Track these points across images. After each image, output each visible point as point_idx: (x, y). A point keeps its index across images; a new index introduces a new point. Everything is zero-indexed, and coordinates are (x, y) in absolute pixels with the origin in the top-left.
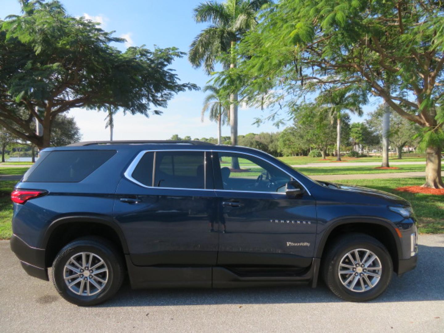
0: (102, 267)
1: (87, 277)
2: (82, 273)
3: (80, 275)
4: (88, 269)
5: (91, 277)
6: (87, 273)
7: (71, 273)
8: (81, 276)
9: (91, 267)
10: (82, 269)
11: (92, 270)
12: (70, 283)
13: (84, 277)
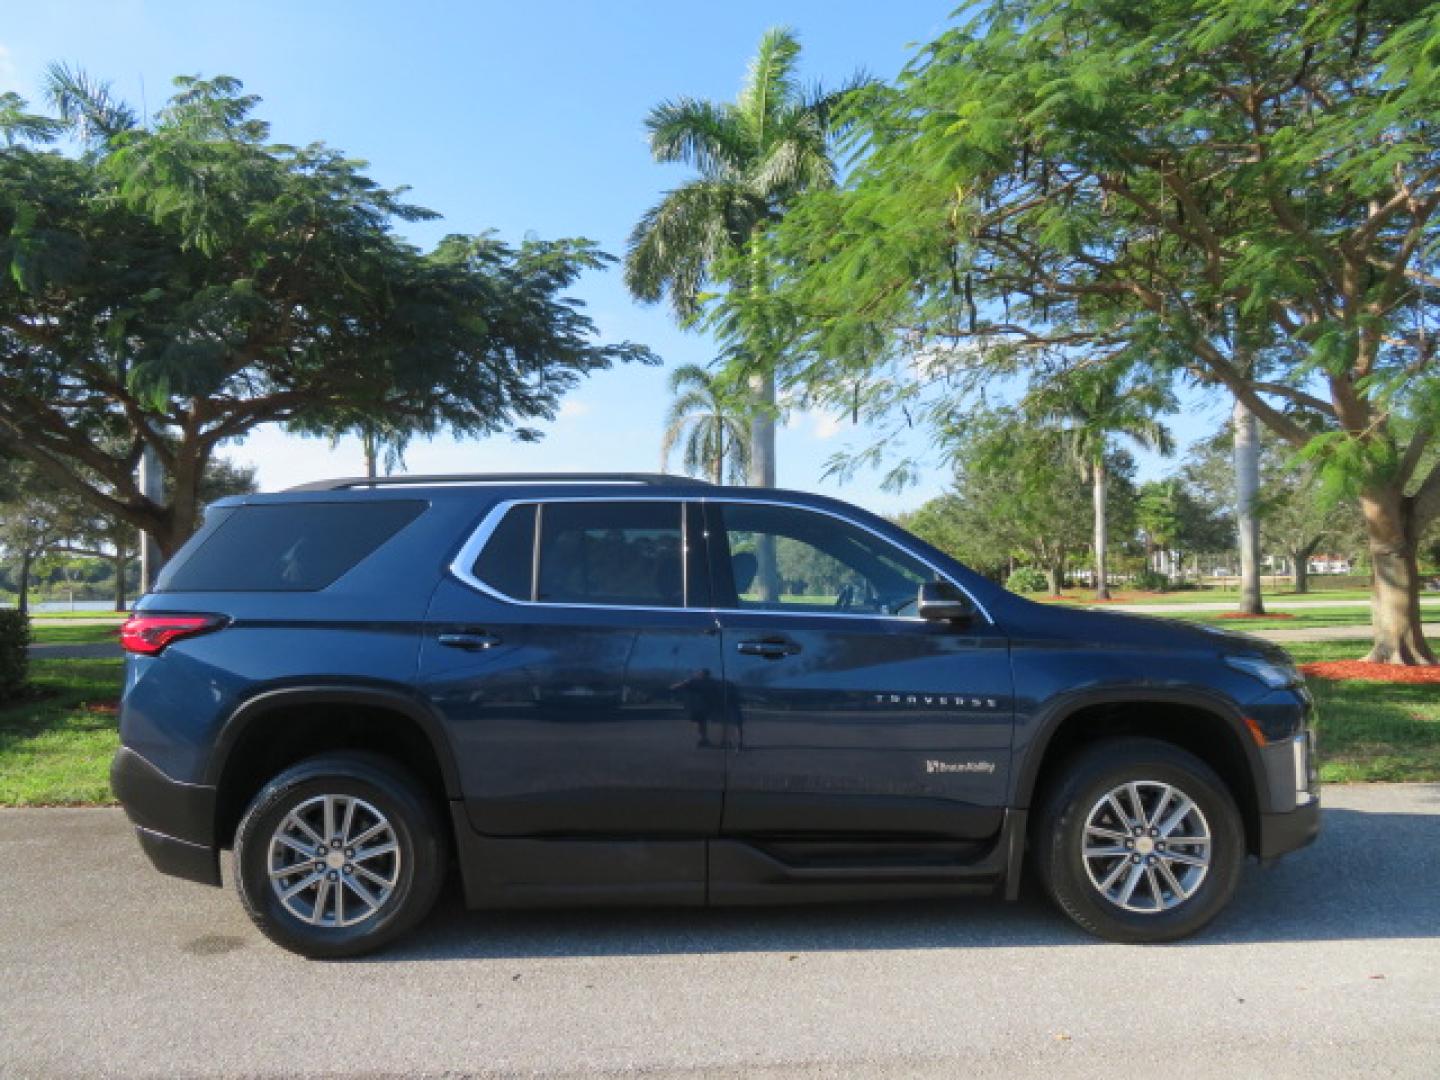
0: (383, 838)
1: (335, 872)
2: (321, 859)
3: (316, 864)
4: (340, 847)
5: (348, 869)
6: (336, 859)
7: (288, 856)
8: (320, 866)
9: (349, 840)
10: (322, 846)
11: (351, 848)
12: (284, 888)
13: (328, 870)
